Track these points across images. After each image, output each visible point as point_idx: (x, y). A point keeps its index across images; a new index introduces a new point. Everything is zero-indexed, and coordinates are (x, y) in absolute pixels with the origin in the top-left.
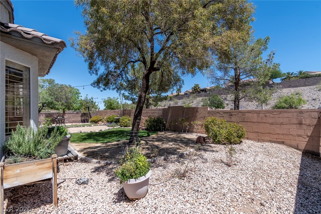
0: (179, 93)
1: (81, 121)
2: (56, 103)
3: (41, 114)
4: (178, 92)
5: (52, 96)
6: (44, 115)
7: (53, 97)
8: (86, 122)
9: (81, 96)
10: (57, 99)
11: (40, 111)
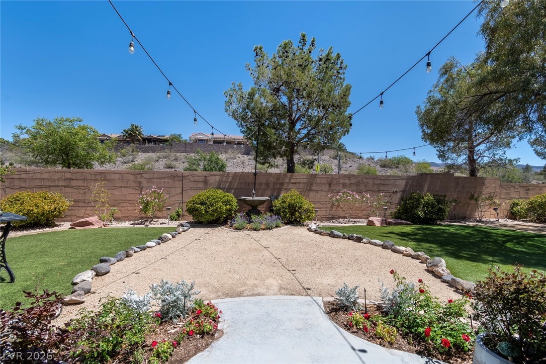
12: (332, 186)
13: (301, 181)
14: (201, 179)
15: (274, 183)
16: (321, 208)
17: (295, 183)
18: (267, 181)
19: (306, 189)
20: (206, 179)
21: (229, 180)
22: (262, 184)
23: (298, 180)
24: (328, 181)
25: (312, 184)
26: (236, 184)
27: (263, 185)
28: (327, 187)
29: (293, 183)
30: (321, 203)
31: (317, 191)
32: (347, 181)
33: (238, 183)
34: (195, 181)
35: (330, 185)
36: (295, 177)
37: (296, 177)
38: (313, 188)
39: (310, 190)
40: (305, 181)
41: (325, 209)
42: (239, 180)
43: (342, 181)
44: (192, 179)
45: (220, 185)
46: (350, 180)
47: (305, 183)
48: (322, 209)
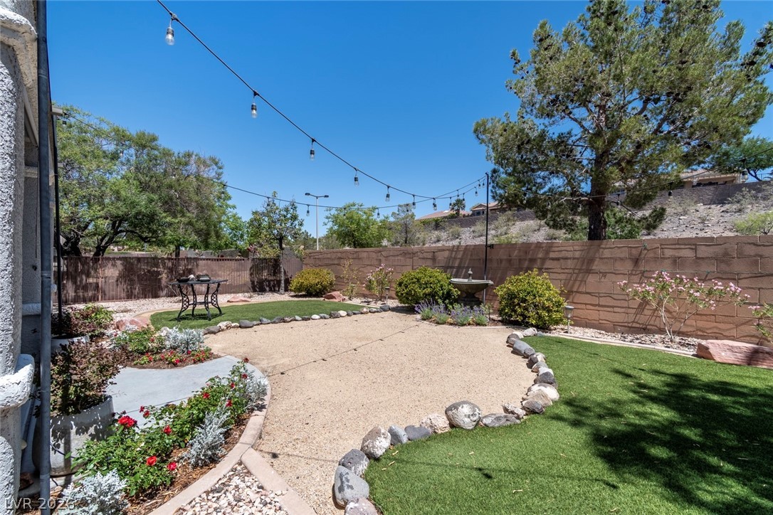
0: (458, 210)
1: (250, 286)
2: (168, 219)
3: (108, 259)
4: (456, 208)
5: (153, 191)
6: (119, 262)
7: (155, 197)
8: (267, 289)
9: (234, 207)
10: (169, 204)
11: (105, 247)
12: (642, 263)
13: (570, 255)
14: (430, 256)
15: (520, 259)
16: (613, 307)
17: (558, 259)
18: (510, 256)
19: (580, 270)
20: (434, 256)
21: (460, 256)
22: (501, 261)
23: (563, 254)
24: (630, 254)
25: (591, 261)
26: (468, 261)
27: (504, 262)
28: (628, 266)
29: (553, 259)
30: (615, 296)
31: (604, 274)
32: (687, 253)
33: (470, 260)
34: (423, 258)
35: (636, 261)
36: (557, 249)
37: (559, 249)
38: (594, 268)
39: (589, 271)
40: (577, 254)
41: (623, 310)
42: (471, 255)
43: (668, 253)
44: (421, 256)
45: (449, 262)
46: (696, 249)
47: (578, 259)
48: (616, 310)
